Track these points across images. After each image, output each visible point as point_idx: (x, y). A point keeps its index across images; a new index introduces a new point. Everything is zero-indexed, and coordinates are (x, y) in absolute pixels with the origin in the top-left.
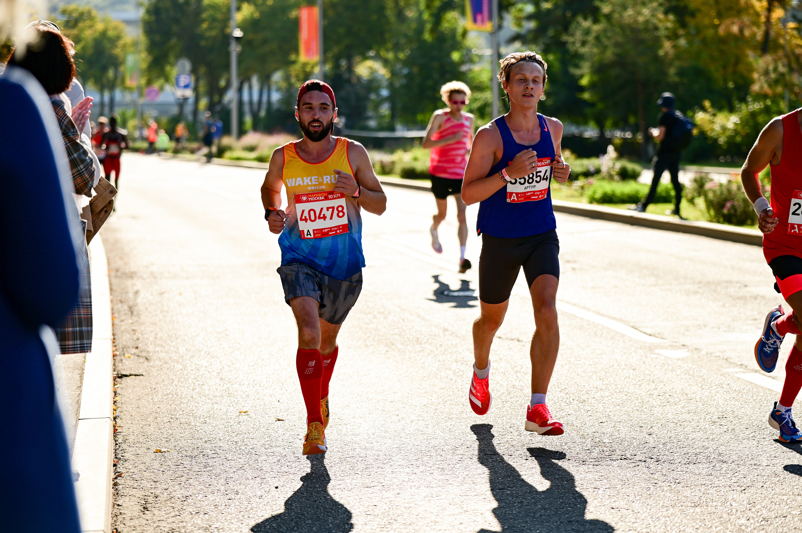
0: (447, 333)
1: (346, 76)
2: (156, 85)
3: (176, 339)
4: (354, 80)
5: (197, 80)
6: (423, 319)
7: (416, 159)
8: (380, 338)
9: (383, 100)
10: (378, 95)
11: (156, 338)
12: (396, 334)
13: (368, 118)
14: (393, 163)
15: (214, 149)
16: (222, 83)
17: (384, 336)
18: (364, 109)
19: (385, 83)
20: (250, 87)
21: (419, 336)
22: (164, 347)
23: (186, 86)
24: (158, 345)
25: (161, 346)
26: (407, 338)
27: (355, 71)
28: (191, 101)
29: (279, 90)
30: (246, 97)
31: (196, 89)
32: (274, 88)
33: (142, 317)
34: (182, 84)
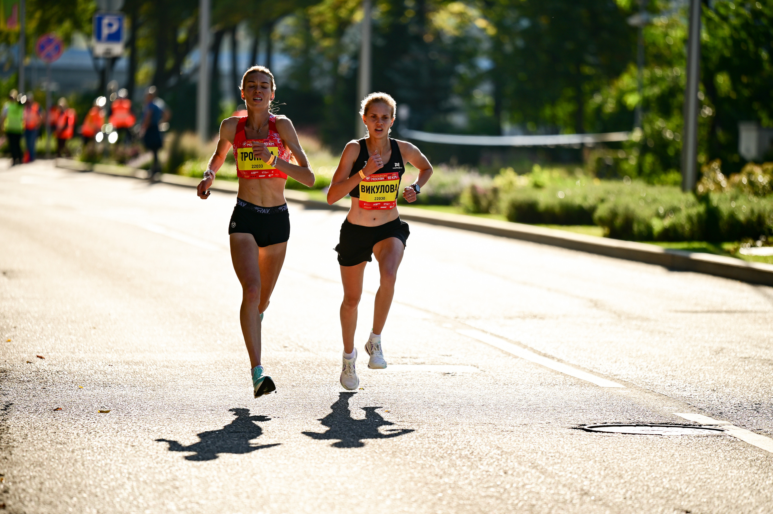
0: (587, 499)
1: (413, 29)
2: (57, 34)
3: (79, 493)
4: (428, 38)
5: (134, 28)
6: (543, 472)
7: (537, 186)
8: (461, 502)
9: (481, 77)
10: (473, 66)
11: (41, 490)
12: (491, 497)
13: (453, 110)
14: (495, 191)
15: (164, 156)
16: (182, 36)
17: (468, 499)
18: (447, 91)
19: (486, 45)
20: (234, 45)
21: (534, 502)
22: (56, 506)
23: (114, 37)
24: (44, 503)
25: (51, 503)
26: (512, 504)
27: (431, 21)
28: (122, 64)
29: (286, 51)
30: (225, 64)
31: (131, 45)
32: (278, 45)
33: (15, 451)
34: (105, 31)
